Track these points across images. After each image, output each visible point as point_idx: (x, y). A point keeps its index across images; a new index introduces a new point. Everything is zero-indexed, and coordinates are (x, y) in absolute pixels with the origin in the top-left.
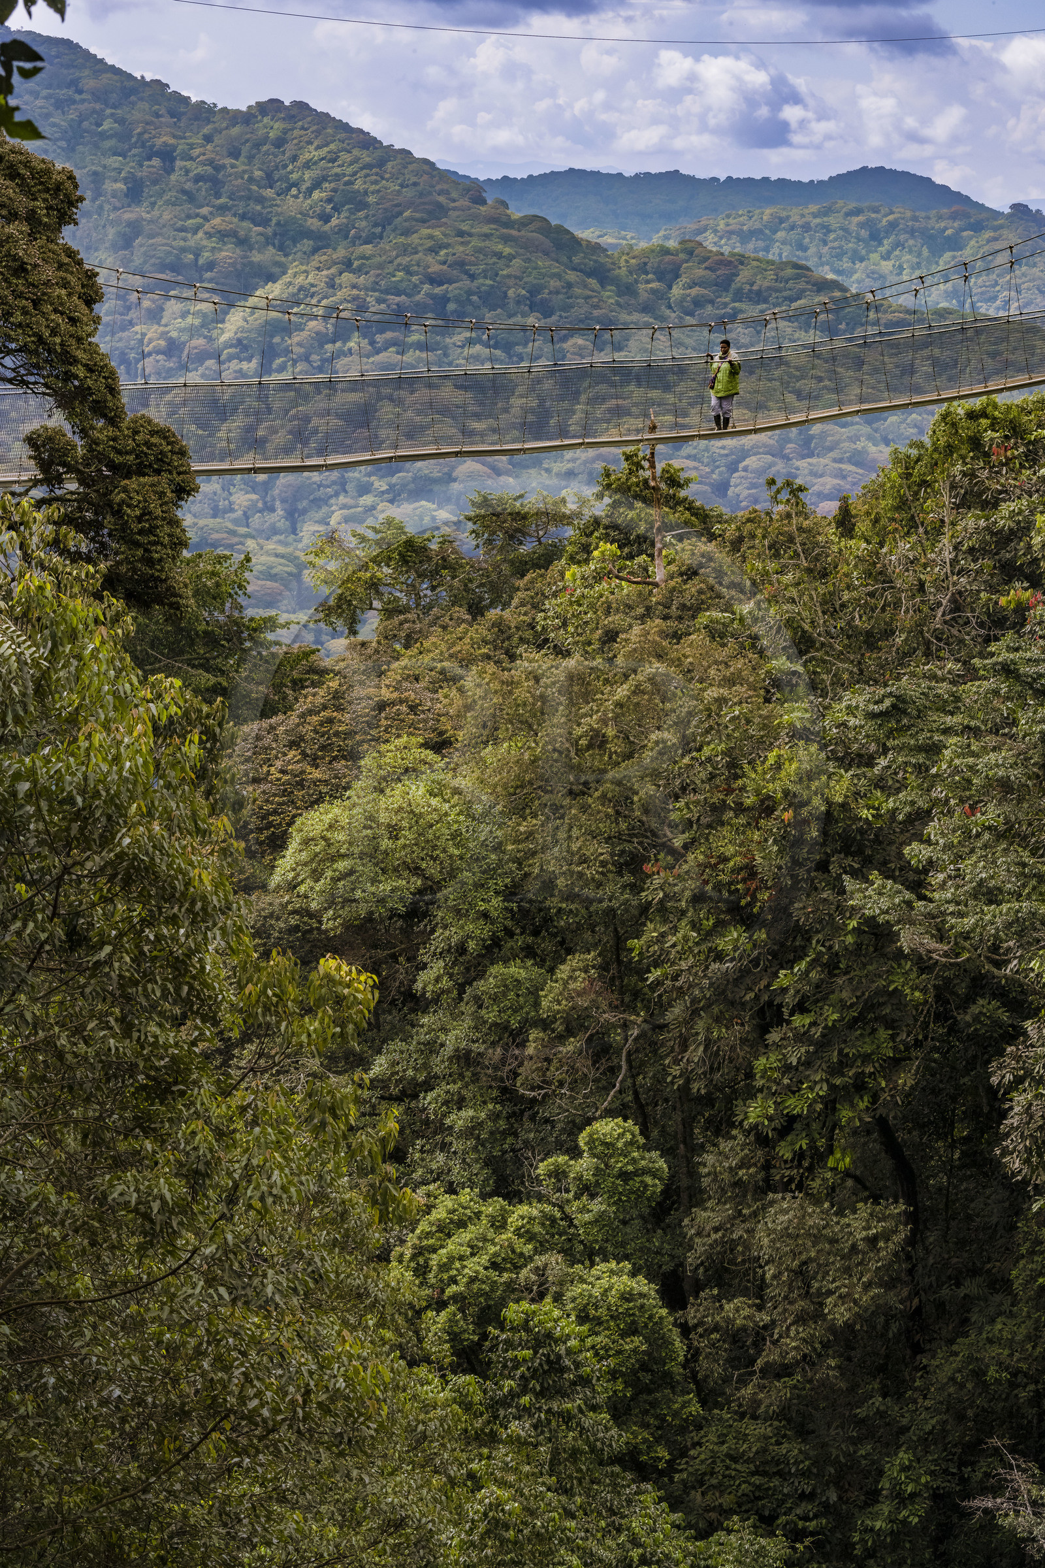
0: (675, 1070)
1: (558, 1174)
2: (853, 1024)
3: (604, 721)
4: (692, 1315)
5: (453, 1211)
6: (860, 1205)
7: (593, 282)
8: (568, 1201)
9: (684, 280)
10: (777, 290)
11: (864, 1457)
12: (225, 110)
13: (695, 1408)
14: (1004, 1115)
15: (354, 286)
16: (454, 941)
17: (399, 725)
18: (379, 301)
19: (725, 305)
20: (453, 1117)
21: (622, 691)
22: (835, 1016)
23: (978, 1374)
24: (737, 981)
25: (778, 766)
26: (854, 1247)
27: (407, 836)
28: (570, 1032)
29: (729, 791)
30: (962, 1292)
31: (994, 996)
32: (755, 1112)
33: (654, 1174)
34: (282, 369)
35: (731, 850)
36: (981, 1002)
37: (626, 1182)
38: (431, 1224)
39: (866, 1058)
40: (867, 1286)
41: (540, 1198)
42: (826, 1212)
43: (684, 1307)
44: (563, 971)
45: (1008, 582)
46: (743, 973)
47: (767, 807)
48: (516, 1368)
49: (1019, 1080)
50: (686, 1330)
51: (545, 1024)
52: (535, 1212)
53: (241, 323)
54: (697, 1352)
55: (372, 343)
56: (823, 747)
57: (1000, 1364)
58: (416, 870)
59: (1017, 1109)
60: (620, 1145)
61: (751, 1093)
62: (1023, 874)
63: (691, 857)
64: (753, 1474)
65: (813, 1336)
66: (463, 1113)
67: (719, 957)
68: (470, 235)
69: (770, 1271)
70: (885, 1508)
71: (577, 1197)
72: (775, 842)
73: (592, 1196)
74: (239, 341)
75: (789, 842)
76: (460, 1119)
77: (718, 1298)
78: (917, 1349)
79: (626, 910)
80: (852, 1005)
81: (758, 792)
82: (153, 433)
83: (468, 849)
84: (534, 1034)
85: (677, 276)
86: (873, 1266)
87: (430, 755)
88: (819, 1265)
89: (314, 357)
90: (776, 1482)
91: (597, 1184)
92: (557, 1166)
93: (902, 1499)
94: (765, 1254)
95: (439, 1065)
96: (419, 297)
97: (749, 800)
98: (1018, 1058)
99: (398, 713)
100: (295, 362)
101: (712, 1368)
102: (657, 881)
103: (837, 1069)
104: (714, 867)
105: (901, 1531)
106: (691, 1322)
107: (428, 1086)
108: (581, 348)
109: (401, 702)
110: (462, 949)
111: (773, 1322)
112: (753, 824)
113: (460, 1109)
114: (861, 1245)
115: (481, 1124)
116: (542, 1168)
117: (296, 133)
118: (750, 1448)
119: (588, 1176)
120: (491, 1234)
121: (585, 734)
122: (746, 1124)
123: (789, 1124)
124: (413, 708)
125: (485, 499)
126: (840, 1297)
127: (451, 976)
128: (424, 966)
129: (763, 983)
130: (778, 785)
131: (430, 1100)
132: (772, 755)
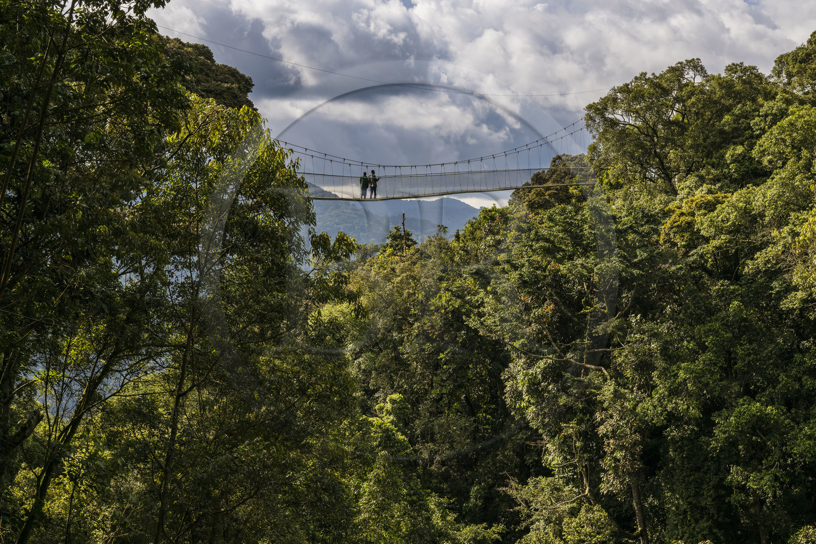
6: (463, 418)
14: (505, 387)
22: (455, 366)
24: (428, 357)
28: (383, 372)
32: (434, 393)
33: (406, 409)
37: (399, 411)
41: (377, 416)
43: (415, 445)
44: (381, 355)
46: (430, 354)
47: (437, 309)
49: (509, 378)
50: (416, 451)
51: (376, 370)
52: (375, 419)
56: (452, 293)
59: (508, 386)
60: (398, 401)
63: (416, 324)
67: (424, 351)
69: (439, 435)
70: (472, 501)
71: (386, 415)
73: (390, 415)
75: (443, 318)
79: (399, 340)
80: (460, 363)
81: (434, 305)
84: (373, 373)
86: (467, 433)
91: (391, 411)
92: (381, 407)
94: (437, 431)
97: (432, 308)
98: (508, 372)
102: (407, 331)
104: (422, 326)
112: (433, 314)
119: (389, 409)
129: (435, 357)
132: (438, 295)
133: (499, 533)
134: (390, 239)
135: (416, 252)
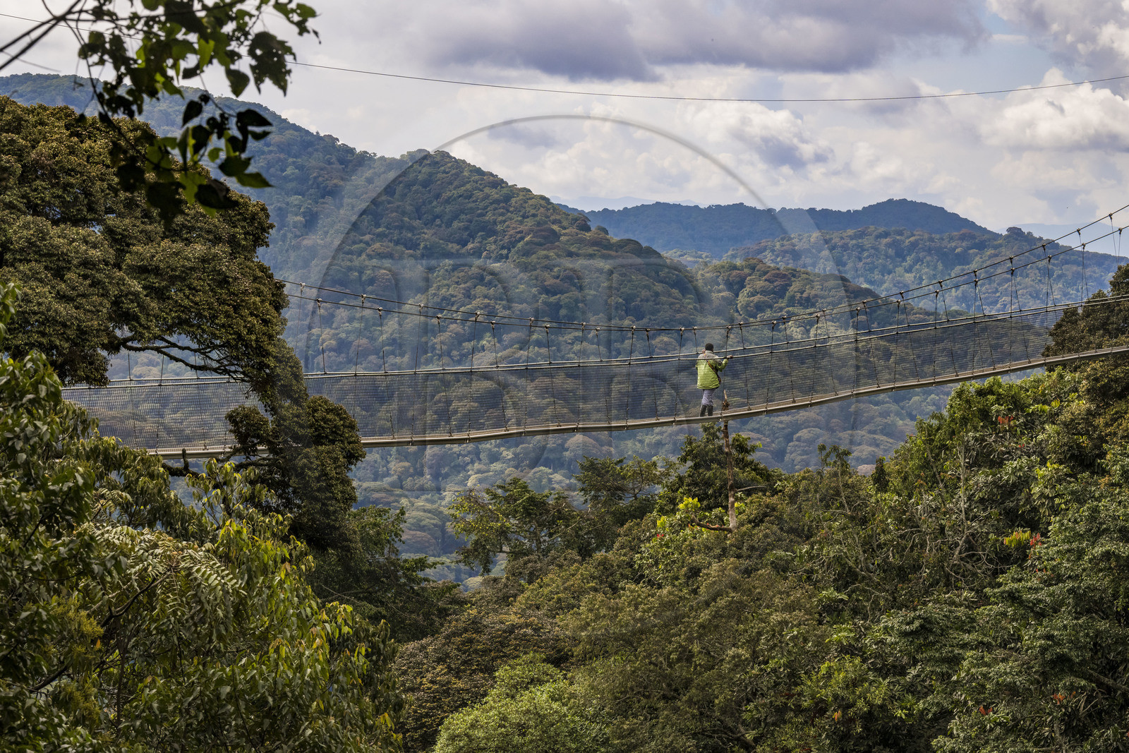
3: (690, 640)
7: (675, 292)
9: (747, 289)
10: (822, 297)
12: (382, 158)
15: (486, 297)
17: (525, 644)
18: (506, 308)
19: (781, 309)
21: (704, 616)
25: (829, 676)
27: (535, 734)
29: (790, 696)
34: (428, 362)
35: (792, 743)
45: (1011, 526)
47: (820, 708)
53: (396, 326)
55: (500, 341)
68: (578, 255)
72: (827, 736)
74: (394, 341)
81: (813, 697)
82: (328, 411)
83: (583, 744)
85: (742, 287)
87: (551, 669)
89: (455, 353)
96: (537, 305)
99: (525, 634)
100: (439, 357)
108: (666, 344)
109: (527, 626)
117: (440, 176)
121: (675, 650)
124: (536, 631)
125: (592, 464)
132: (824, 668)
134: (690, 463)
135: (765, 515)
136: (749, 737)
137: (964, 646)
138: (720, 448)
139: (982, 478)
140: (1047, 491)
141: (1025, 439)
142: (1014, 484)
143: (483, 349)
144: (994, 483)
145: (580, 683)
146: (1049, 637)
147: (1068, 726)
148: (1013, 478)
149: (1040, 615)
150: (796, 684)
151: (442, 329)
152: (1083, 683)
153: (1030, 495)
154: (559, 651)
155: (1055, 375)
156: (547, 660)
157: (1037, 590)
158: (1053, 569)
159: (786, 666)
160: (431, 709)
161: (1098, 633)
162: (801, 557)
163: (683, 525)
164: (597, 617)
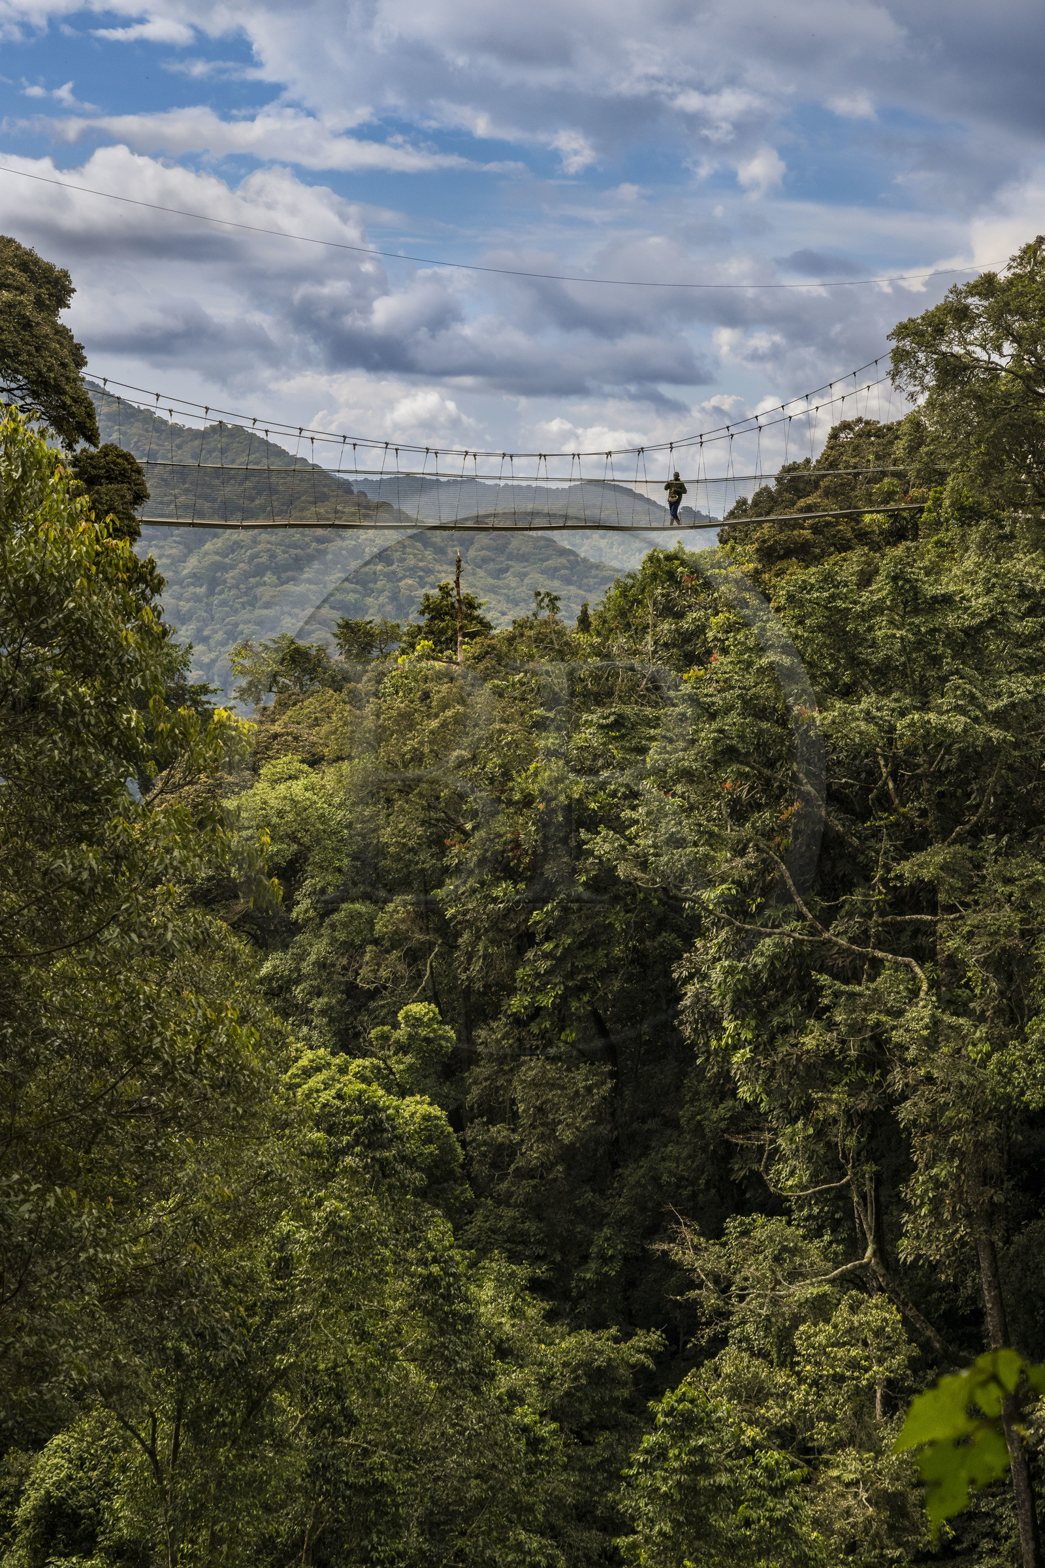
0: (464, 977)
1: (385, 1038)
2: (582, 946)
3: (421, 743)
4: (469, 1134)
5: (313, 1061)
6: (581, 1065)
8: (389, 1057)
9: (476, 546)
11: (580, 1233)
12: (190, 429)
13: (470, 1194)
14: (681, 997)
15: (268, 543)
16: (318, 887)
17: (286, 748)
18: (285, 552)
20: (314, 1002)
21: (434, 724)
22: (569, 941)
23: (656, 1179)
24: (505, 916)
25: (536, 774)
26: (577, 1092)
27: (290, 817)
28: (393, 947)
29: (503, 792)
30: (646, 1127)
31: (673, 931)
32: (517, 1003)
33: (448, 1039)
34: (221, 592)
35: (503, 830)
36: (664, 934)
37: (428, 1044)
38: (298, 1069)
39: (589, 968)
40: (585, 1119)
41: (373, 1055)
42: (560, 1069)
43: (463, 1130)
44: (390, 907)
45: (689, 665)
46: (508, 910)
47: (528, 800)
48: (351, 1129)
49: (691, 976)
50: (464, 1144)
51: (376, 942)
52: (367, 1063)
53: (196, 563)
54: (472, 1158)
55: (278, 578)
56: (567, 763)
57: (670, 1172)
58: (293, 838)
59: (689, 994)
60: (425, 1019)
61: (512, 991)
62: (699, 831)
63: (477, 834)
64: (506, 1242)
65: (548, 1151)
66: (321, 1000)
67: (495, 900)
68: (343, 513)
69: (521, 1107)
70: (593, 1265)
71: (395, 1054)
72: (533, 824)
73: (405, 1054)
74: (195, 574)
75: (543, 824)
76: (318, 1003)
77: (484, 1124)
78: (616, 1165)
79: (433, 871)
80: (581, 933)
81: (522, 791)
83: (330, 826)
84: (369, 948)
85: (472, 543)
86: (589, 1105)
87: (305, 767)
88: (554, 1104)
89: (242, 586)
90: (520, 1248)
91: (409, 1045)
92: (383, 1033)
93: (605, 1260)
94: (519, 1095)
95: (306, 967)
96: (309, 551)
97: (517, 797)
98: (691, 962)
99: (286, 741)
100: (230, 589)
101: (481, 1170)
102: (455, 850)
103: (570, 975)
104: (492, 841)
105: (603, 1282)
106: (468, 1139)
107: (297, 982)
109: (288, 734)
110: (323, 891)
111: (522, 1141)
112: (519, 812)
113: (319, 997)
114: (582, 1091)
115: (332, 1008)
116: (373, 1034)
117: (235, 445)
118: (504, 1225)
119: (404, 1039)
120: (337, 1076)
121: (410, 751)
122: (509, 1012)
123: (536, 1012)
124: (296, 739)
125: (347, 623)
126: (567, 1125)
127: (315, 909)
128: (298, 903)
129: (523, 917)
130: (536, 786)
131: (298, 992)
132: (532, 767)
133: (646, 1351)
134: (427, 616)
135: (487, 653)
136: (469, 826)
137: (652, 739)
138: (452, 604)
139: (666, 626)
140: (719, 635)
141: (703, 595)
142: (693, 631)
143: (265, 584)
144: (677, 630)
145: (328, 777)
146: (721, 731)
147: (733, 810)
148: (692, 627)
149: (713, 717)
150: (509, 780)
151: (233, 567)
152: (747, 769)
153: (706, 639)
154: (313, 755)
155: (728, 547)
156: (303, 761)
157: (711, 696)
158: (725, 682)
159: (500, 766)
160: (206, 798)
161: (761, 731)
162: (513, 685)
163: (420, 659)
164: (345, 724)
